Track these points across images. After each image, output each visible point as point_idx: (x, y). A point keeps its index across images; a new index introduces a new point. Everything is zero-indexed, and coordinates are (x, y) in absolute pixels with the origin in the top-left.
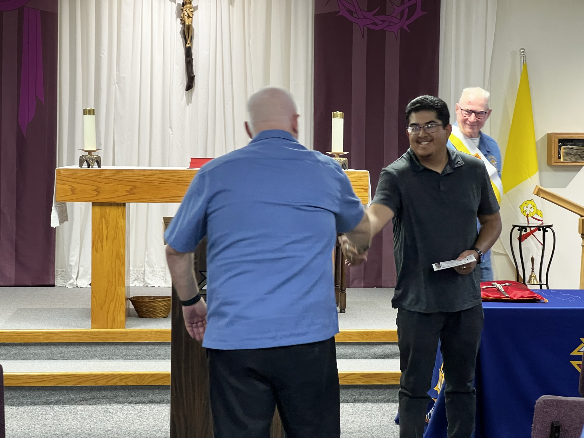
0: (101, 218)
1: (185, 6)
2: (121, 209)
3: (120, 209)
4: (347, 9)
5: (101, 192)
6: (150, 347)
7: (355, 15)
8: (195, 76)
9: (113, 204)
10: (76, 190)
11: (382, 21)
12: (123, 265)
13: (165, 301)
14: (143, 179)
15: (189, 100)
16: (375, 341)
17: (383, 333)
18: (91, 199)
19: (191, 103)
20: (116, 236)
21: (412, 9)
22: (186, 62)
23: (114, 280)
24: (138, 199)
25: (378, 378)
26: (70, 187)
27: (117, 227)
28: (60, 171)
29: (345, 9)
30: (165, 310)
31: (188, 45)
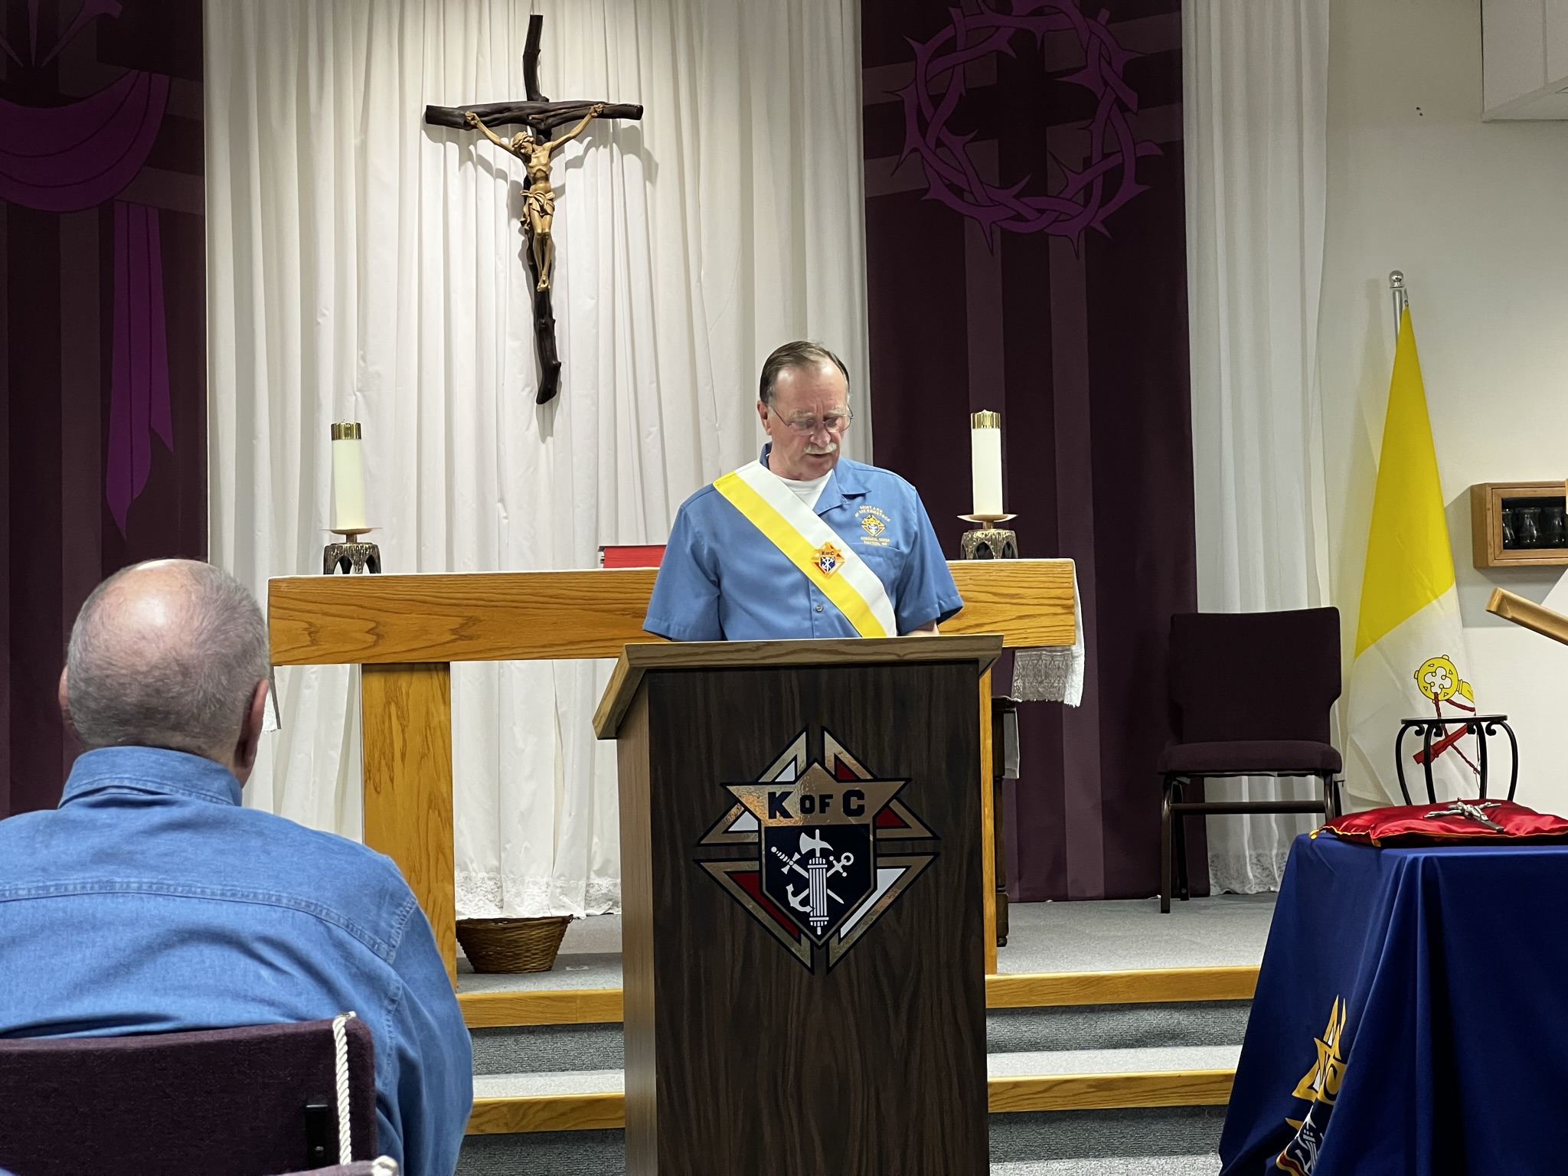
0: (388, 703)
1: (533, 187)
2: (439, 679)
3: (436, 679)
4: (947, 182)
5: (385, 635)
6: (525, 1040)
7: (967, 196)
8: (562, 364)
9: (416, 666)
10: (319, 634)
11: (1038, 210)
12: (448, 827)
13: (544, 926)
14: (494, 599)
15: (546, 429)
16: (1110, 1000)
17: (1128, 979)
18: (357, 655)
19: (552, 435)
20: (426, 751)
21: (1112, 180)
22: (537, 330)
23: (424, 868)
24: (481, 652)
25: (1132, 1091)
26: (306, 625)
27: (428, 725)
28: (280, 584)
29: (943, 182)
30: (545, 950)
31: (543, 286)
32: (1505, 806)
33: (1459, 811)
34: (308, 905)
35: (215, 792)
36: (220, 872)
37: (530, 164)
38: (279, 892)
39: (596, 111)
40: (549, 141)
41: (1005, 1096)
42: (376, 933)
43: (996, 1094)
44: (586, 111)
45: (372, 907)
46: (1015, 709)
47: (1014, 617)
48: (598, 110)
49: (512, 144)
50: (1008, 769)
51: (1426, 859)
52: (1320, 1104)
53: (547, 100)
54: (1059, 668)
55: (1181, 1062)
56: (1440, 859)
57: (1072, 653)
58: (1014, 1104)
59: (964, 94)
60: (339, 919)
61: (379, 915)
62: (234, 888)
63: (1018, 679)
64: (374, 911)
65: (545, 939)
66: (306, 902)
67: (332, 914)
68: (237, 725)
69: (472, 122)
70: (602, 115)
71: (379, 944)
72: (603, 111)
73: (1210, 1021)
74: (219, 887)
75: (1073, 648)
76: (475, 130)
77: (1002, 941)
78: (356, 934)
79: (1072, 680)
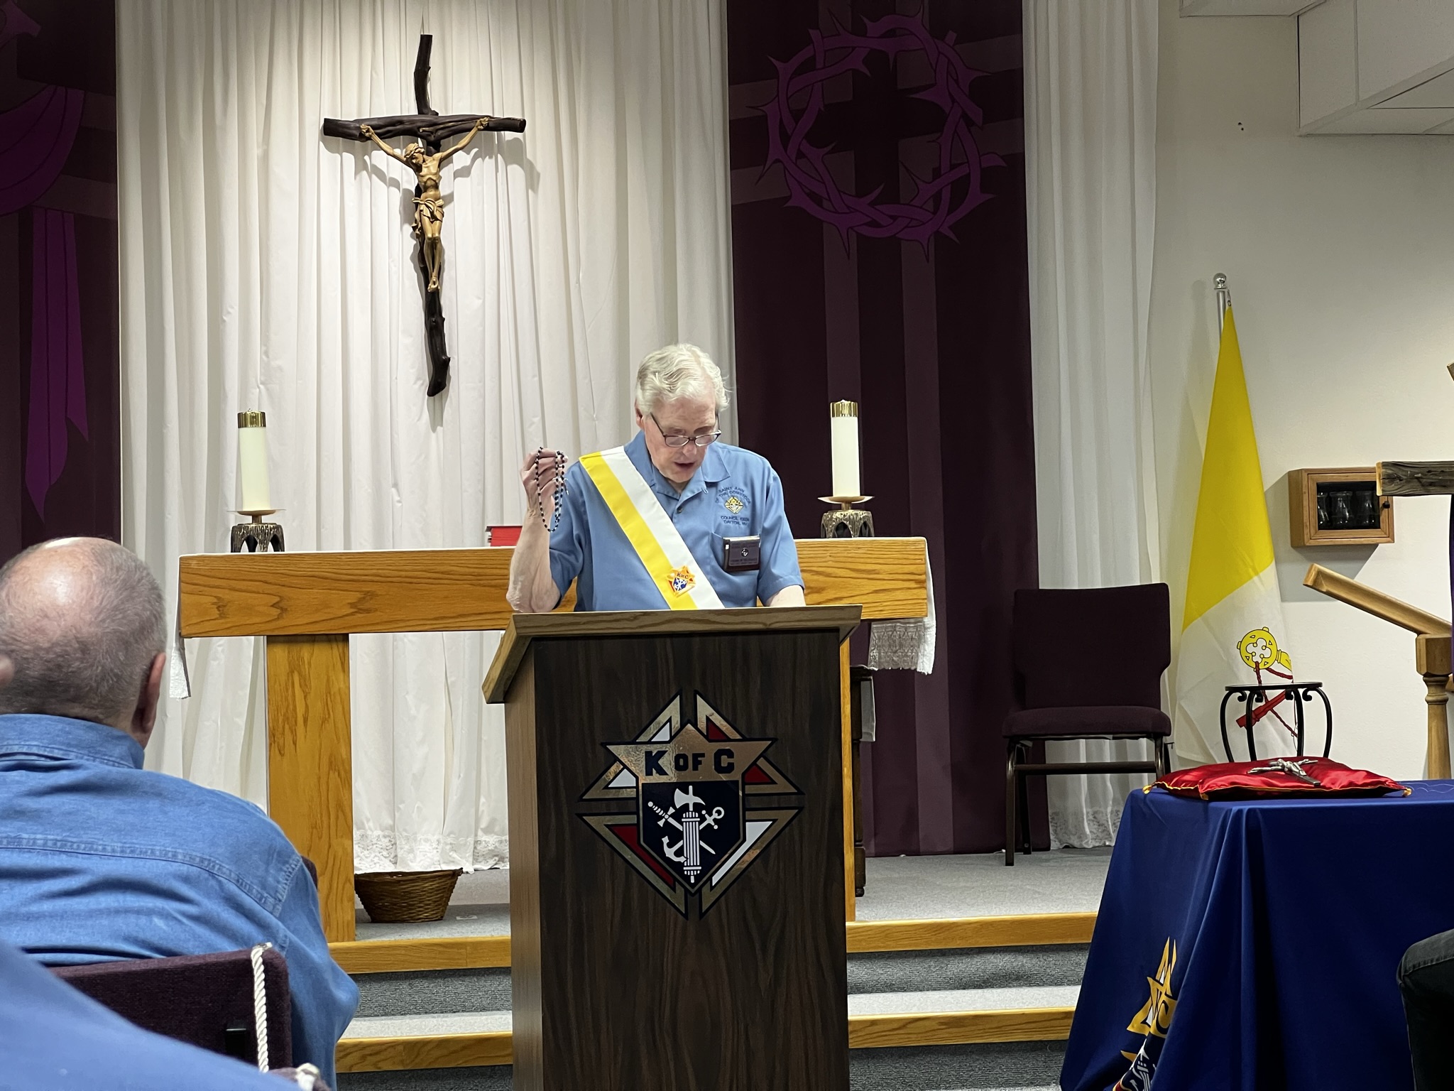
0: (291, 673)
1: (423, 195)
2: (338, 650)
3: (332, 652)
4: (807, 191)
5: (289, 609)
7: (826, 204)
8: (451, 359)
9: (317, 638)
10: (227, 607)
11: (891, 217)
12: (347, 786)
13: (437, 879)
14: (389, 575)
15: (437, 419)
16: (959, 945)
17: (975, 925)
18: (262, 628)
19: (442, 425)
20: (327, 716)
21: (960, 189)
22: (428, 329)
23: (325, 825)
24: (376, 624)
25: (981, 1027)
26: (214, 600)
27: (328, 692)
28: (189, 562)
29: (803, 190)
30: (438, 901)
31: (433, 287)
32: (1322, 762)
33: (1280, 768)
34: (202, 860)
35: (117, 758)
36: (120, 831)
37: (421, 174)
38: (176, 848)
39: (482, 125)
40: (439, 152)
41: (863, 1034)
42: (264, 886)
43: (855, 1031)
44: (473, 124)
45: (260, 863)
46: (872, 677)
47: (870, 591)
48: (484, 123)
49: (404, 154)
50: (865, 733)
51: (1249, 810)
52: (1152, 1037)
53: (437, 114)
54: (912, 638)
55: (1024, 1001)
56: (1262, 810)
57: (924, 624)
58: (871, 1040)
59: (822, 109)
60: (230, 874)
61: (267, 871)
62: (133, 845)
63: (874, 650)
64: (263, 867)
65: (437, 890)
66: (200, 857)
67: (224, 870)
68: (134, 696)
69: (367, 134)
70: (488, 128)
71: (266, 898)
72: (488, 124)
73: (1051, 963)
74: (119, 845)
75: (926, 620)
76: (369, 141)
77: (860, 892)
78: (245, 888)
79: (925, 650)
